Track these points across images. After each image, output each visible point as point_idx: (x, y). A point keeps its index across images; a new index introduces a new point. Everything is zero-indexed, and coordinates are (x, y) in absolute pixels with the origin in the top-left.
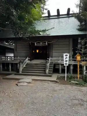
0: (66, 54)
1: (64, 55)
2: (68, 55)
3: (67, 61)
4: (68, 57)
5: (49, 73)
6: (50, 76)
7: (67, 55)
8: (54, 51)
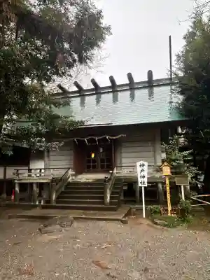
0: (141, 162)
1: (138, 164)
2: (146, 164)
3: (144, 177)
4: (145, 168)
5: (111, 203)
6: (114, 210)
7: (143, 165)
8: (124, 155)
